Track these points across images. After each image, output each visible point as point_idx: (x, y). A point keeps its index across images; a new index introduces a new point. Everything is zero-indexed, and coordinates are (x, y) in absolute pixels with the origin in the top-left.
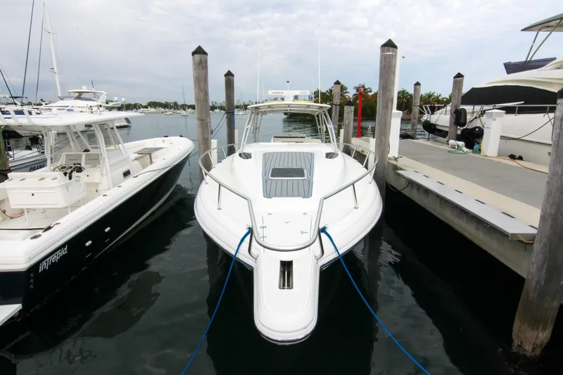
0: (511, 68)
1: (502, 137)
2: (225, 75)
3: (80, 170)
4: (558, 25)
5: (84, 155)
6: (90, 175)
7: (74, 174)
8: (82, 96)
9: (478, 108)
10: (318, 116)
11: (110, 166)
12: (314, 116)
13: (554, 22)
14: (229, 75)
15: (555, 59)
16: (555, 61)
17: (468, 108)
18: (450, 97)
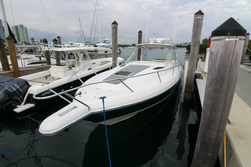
2: (139, 32)
3: (74, 67)
5: (77, 61)
6: (76, 69)
7: (72, 68)
8: (106, 42)
11: (83, 66)
14: (140, 32)
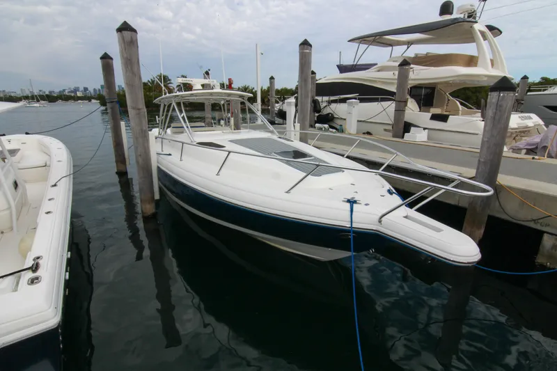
0: (343, 69)
1: (358, 121)
4: (374, 41)
9: (326, 98)
10: (223, 105)
12: (220, 105)
13: (371, 38)
15: (377, 64)
16: (375, 67)
17: (319, 99)
18: (297, 88)
